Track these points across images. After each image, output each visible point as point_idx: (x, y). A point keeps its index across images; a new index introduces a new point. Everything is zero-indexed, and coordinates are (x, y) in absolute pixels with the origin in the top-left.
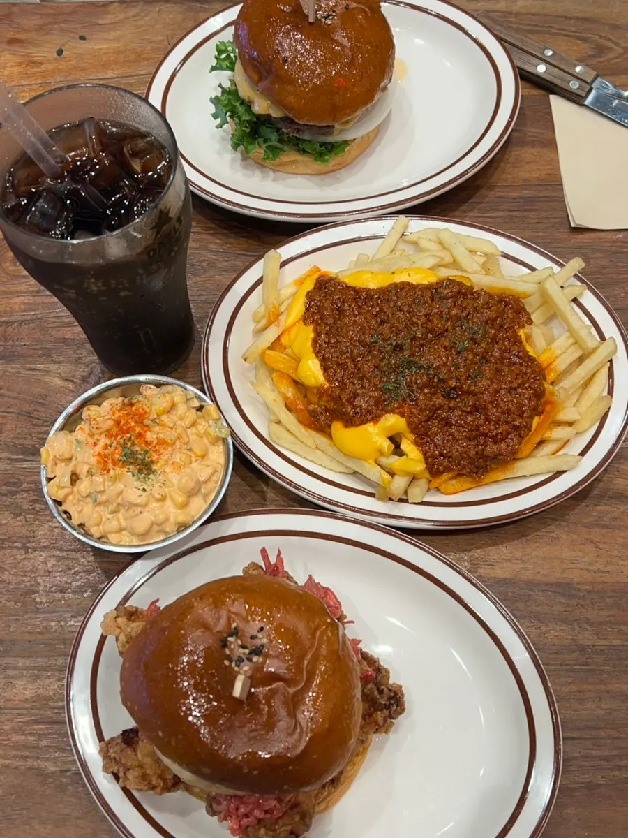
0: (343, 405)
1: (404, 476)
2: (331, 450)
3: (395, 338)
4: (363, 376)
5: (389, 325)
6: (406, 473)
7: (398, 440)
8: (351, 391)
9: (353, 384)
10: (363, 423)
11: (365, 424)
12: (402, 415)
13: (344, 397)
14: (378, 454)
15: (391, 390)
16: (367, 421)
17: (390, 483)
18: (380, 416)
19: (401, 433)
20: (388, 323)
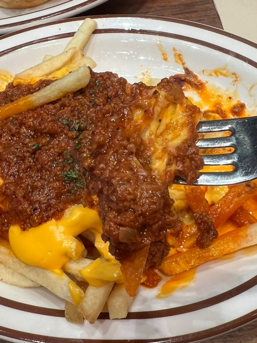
0: (19, 202)
1: (100, 286)
2: (10, 260)
3: (77, 121)
4: (42, 167)
5: (69, 108)
6: (103, 282)
7: (91, 239)
8: (28, 185)
9: (31, 177)
10: (43, 221)
11: (46, 221)
12: (92, 206)
13: (20, 193)
14: (64, 260)
15: (76, 179)
16: (48, 218)
17: (81, 298)
18: (63, 210)
19: (92, 228)
20: (70, 106)
